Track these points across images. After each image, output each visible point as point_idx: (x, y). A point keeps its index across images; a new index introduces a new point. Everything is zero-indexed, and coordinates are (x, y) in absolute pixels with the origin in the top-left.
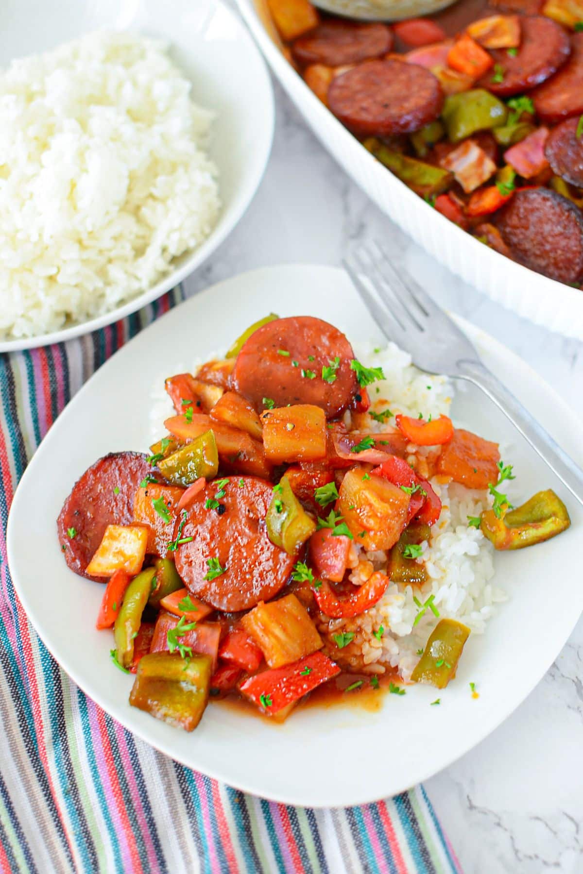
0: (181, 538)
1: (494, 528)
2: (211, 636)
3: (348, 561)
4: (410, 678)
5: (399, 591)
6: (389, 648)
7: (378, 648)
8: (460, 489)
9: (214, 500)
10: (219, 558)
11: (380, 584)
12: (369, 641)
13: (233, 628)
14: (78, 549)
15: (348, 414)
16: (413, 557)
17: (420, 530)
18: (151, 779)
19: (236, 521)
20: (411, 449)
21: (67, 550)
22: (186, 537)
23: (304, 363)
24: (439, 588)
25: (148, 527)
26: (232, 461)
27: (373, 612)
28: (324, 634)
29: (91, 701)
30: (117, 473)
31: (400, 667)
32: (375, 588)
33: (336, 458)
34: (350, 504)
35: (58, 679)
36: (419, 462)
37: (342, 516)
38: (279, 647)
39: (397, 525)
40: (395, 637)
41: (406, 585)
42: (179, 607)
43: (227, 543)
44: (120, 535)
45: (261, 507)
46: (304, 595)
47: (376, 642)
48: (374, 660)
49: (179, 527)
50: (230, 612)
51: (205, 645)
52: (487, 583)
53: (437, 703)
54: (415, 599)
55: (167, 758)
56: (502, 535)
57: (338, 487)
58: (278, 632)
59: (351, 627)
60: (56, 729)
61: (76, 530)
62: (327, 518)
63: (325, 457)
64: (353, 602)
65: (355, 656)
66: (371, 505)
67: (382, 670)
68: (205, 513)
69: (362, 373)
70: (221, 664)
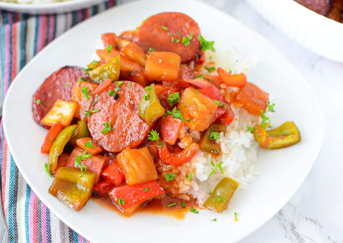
0: (93, 110)
1: (261, 134)
2: (99, 163)
3: (179, 133)
4: (202, 205)
5: (204, 156)
6: (193, 187)
7: (187, 185)
8: (245, 112)
9: (113, 92)
10: (111, 123)
11: (194, 149)
12: (184, 181)
13: (112, 162)
14: (40, 110)
15: (192, 63)
16: (215, 139)
17: (220, 126)
18: (55, 235)
19: (123, 104)
20: (223, 86)
21: (34, 111)
22: (96, 110)
23: (174, 35)
24: (226, 159)
25: (77, 103)
26: (127, 75)
27: (188, 164)
28: (160, 173)
29: (33, 192)
30: (68, 76)
31: (198, 198)
32: (191, 150)
33: (182, 82)
34: (185, 104)
35: (17, 177)
36: (226, 94)
37: (180, 110)
38: (134, 173)
39: (209, 119)
40: (198, 182)
41: (208, 154)
42: (85, 145)
43: (116, 115)
44: (62, 105)
45: (137, 98)
46: (153, 150)
47: (187, 182)
48: (184, 192)
49: (93, 104)
50: (112, 153)
51: (94, 167)
52: (252, 164)
53: (215, 220)
54: (212, 162)
55: (66, 226)
56: (264, 139)
57: (180, 95)
58: (134, 165)
59: (175, 171)
60: (11, 203)
61: (41, 101)
62: (172, 111)
63: (176, 80)
64: (178, 156)
65: (175, 188)
66: (196, 105)
67: (188, 199)
68: (107, 98)
69: (203, 43)
70: (102, 179)
